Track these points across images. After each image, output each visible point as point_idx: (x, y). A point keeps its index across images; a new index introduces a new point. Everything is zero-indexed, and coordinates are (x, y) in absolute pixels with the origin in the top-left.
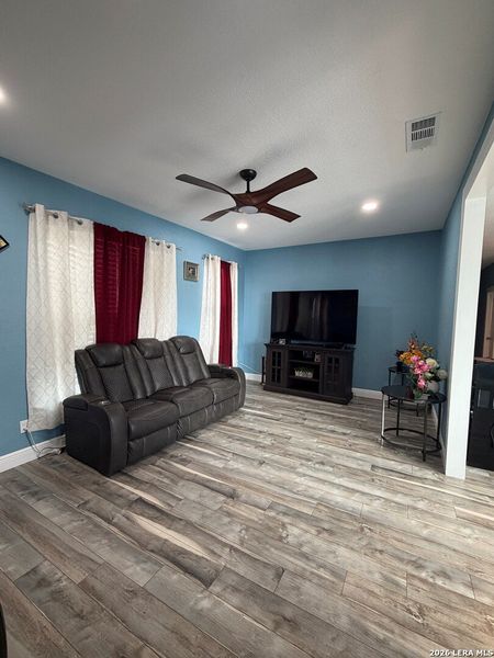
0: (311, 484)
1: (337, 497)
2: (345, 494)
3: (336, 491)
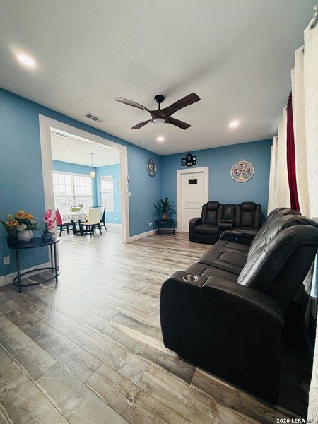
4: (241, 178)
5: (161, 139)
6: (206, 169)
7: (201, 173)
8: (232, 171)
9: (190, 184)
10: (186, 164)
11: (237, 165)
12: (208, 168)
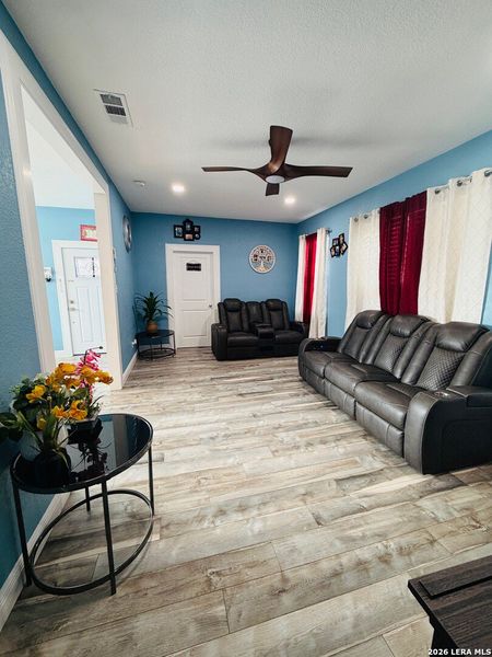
0: (206, 418)
1: (184, 419)
2: (179, 423)
3: (187, 421)
4: (261, 269)
5: (178, 189)
6: (216, 249)
7: (209, 254)
8: (251, 256)
9: (188, 269)
10: (184, 237)
11: (256, 250)
12: (218, 247)
